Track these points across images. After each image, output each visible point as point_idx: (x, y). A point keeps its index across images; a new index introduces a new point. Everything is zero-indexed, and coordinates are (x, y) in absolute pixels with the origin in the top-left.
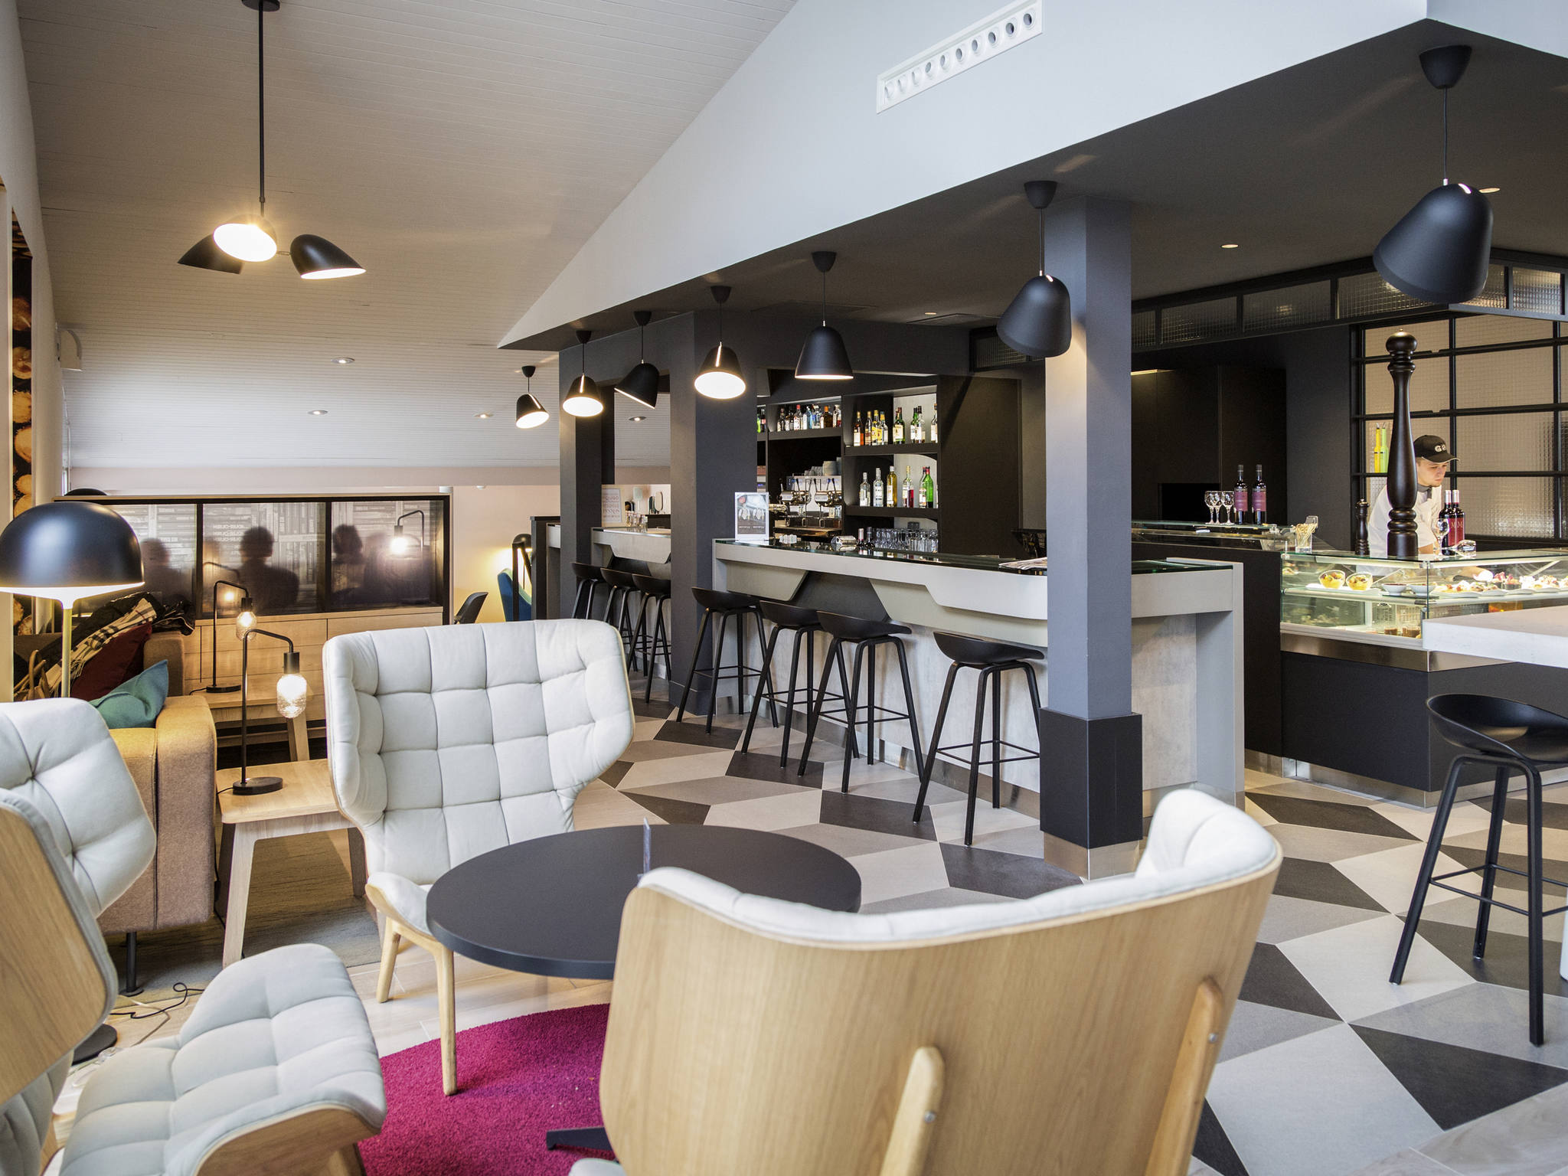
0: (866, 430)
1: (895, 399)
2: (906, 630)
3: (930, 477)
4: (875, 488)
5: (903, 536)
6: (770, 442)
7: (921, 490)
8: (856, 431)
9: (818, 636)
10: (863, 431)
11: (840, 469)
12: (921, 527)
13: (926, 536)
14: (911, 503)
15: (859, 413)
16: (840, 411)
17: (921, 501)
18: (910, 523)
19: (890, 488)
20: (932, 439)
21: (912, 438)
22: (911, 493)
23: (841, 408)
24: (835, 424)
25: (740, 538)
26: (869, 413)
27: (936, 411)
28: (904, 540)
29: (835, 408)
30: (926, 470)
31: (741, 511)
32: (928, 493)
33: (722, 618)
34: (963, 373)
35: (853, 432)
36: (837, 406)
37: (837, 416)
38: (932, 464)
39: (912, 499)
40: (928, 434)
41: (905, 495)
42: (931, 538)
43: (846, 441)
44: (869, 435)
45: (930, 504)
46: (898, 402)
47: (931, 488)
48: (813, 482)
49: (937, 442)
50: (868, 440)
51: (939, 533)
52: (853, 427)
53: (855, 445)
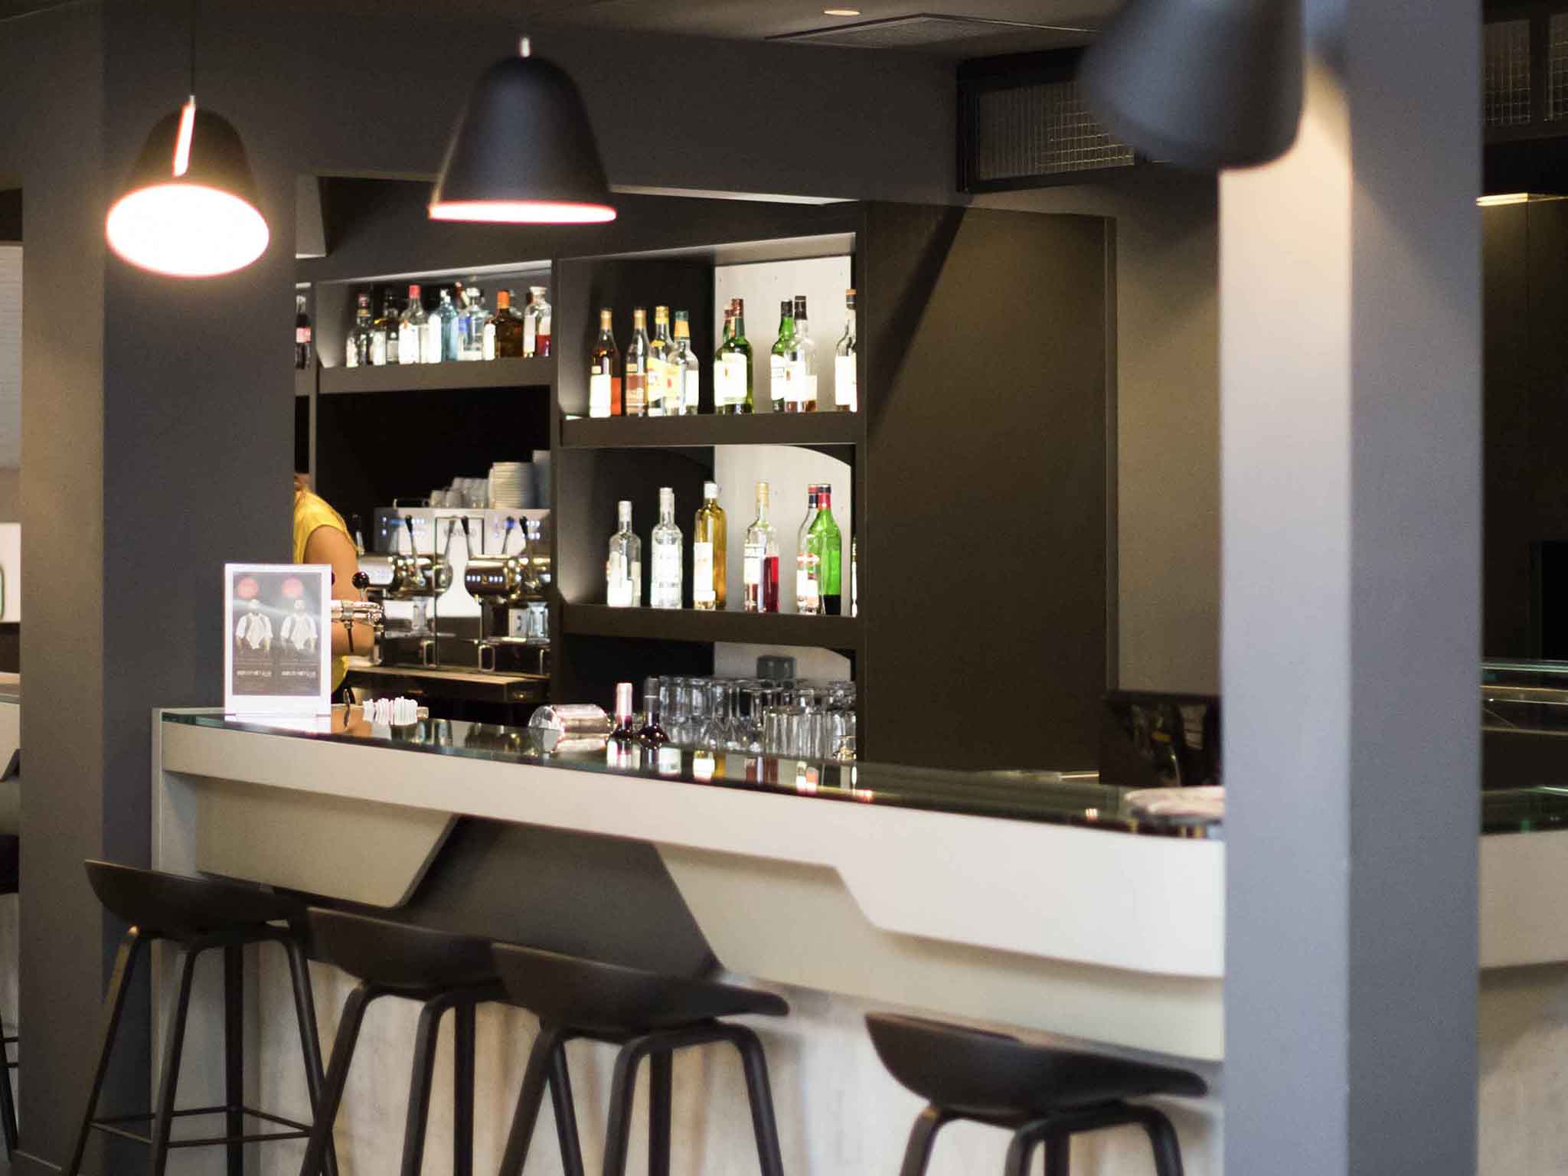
0: (630, 367)
1: (719, 272)
2: (772, 1004)
3: (831, 520)
4: (656, 549)
5: (742, 702)
6: (322, 399)
7: (804, 559)
8: (596, 369)
9: (489, 1020)
10: (619, 373)
11: (545, 487)
12: (800, 672)
13: (818, 701)
14: (771, 600)
15: (606, 316)
16: (545, 307)
17: (800, 593)
18: (763, 661)
19: (703, 551)
20: (840, 401)
21: (775, 396)
22: (770, 565)
23: (552, 298)
24: (529, 347)
25: (237, 706)
26: (640, 315)
27: (852, 314)
28: (745, 712)
29: (529, 298)
30: (819, 496)
31: (243, 621)
32: (824, 568)
33: (181, 959)
34: (941, 196)
35: (588, 374)
36: (537, 291)
37: (538, 320)
38: (837, 474)
39: (775, 586)
40: (827, 385)
41: (753, 574)
42: (834, 708)
43: (566, 400)
44: (636, 382)
45: (832, 602)
46: (729, 283)
47: (835, 553)
48: (459, 525)
49: (854, 408)
50: (635, 400)
51: (859, 692)
52: (589, 359)
53: (595, 413)
